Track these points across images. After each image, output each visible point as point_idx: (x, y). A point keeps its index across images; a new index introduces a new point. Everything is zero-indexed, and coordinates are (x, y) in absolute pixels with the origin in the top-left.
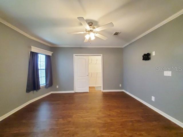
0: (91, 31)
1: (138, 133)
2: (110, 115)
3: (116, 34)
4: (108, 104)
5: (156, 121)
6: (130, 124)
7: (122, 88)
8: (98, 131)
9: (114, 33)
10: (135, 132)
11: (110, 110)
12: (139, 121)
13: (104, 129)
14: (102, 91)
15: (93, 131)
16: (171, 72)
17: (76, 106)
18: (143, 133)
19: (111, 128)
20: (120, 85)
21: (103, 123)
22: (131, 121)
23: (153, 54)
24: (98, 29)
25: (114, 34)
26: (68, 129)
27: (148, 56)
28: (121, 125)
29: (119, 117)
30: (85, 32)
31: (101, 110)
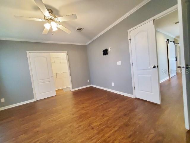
0: (51, 20)
1: (107, 111)
2: (83, 107)
3: (79, 29)
4: (80, 99)
5: (116, 99)
6: (101, 107)
7: (90, 83)
8: (75, 124)
9: (77, 28)
10: (105, 111)
11: (83, 104)
12: (106, 103)
13: (81, 120)
14: (71, 91)
15: (70, 127)
16: (120, 62)
17: (42, 113)
18: (110, 109)
19: (87, 116)
20: (88, 81)
21: (79, 116)
22: (101, 105)
23: (110, 49)
24: (60, 19)
25: (78, 30)
26: (37, 140)
27: (106, 52)
28: (95, 111)
29: (91, 106)
30: (44, 20)
31: (74, 107)
